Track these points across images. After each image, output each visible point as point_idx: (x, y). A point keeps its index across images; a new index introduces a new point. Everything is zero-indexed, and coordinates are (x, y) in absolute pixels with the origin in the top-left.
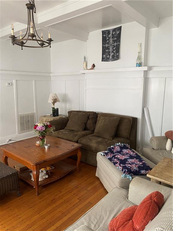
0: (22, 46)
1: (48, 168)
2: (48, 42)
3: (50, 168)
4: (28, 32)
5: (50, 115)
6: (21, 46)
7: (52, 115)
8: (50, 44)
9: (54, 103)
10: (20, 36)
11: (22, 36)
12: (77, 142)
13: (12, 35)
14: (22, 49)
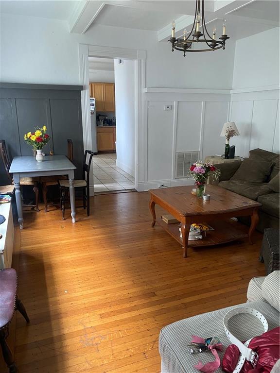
0: (185, 51)
1: (205, 228)
2: (221, 40)
3: (207, 229)
4: (194, 29)
5: (220, 156)
6: (183, 52)
7: (224, 157)
8: (223, 43)
9: (228, 137)
10: (183, 37)
11: (185, 37)
12: (256, 200)
13: (172, 37)
14: (185, 56)
